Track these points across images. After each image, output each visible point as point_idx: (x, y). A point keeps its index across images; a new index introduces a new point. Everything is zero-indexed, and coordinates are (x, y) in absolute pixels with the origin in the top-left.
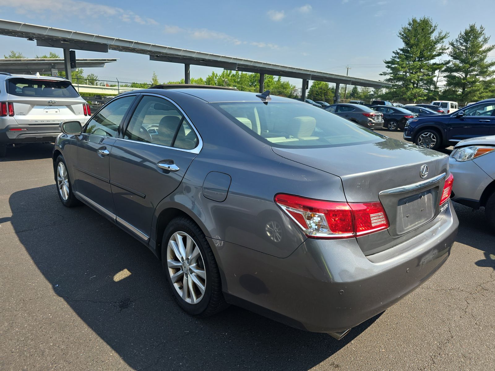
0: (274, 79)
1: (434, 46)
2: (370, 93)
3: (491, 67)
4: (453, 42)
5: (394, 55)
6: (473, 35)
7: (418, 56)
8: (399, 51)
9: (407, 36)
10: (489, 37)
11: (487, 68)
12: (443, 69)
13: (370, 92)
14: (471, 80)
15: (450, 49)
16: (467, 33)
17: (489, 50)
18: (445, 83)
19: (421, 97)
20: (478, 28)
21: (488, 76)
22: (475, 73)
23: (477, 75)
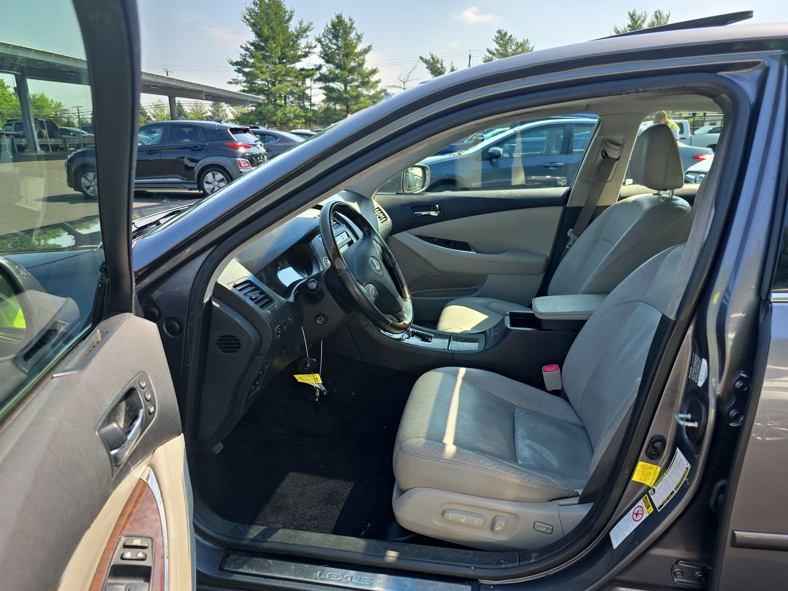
0: (8, 89)
1: (297, 41)
2: (207, 115)
3: (372, 75)
4: (320, 37)
5: (244, 52)
6: (342, 29)
7: (279, 55)
8: (249, 46)
9: (257, 22)
10: (362, 33)
11: (368, 77)
12: (315, 77)
13: (206, 113)
14: (354, 94)
15: (319, 49)
16: (334, 26)
17: (366, 51)
18: (324, 97)
19: (297, 119)
20: (346, 19)
21: (370, 88)
22: (356, 84)
23: (358, 86)
